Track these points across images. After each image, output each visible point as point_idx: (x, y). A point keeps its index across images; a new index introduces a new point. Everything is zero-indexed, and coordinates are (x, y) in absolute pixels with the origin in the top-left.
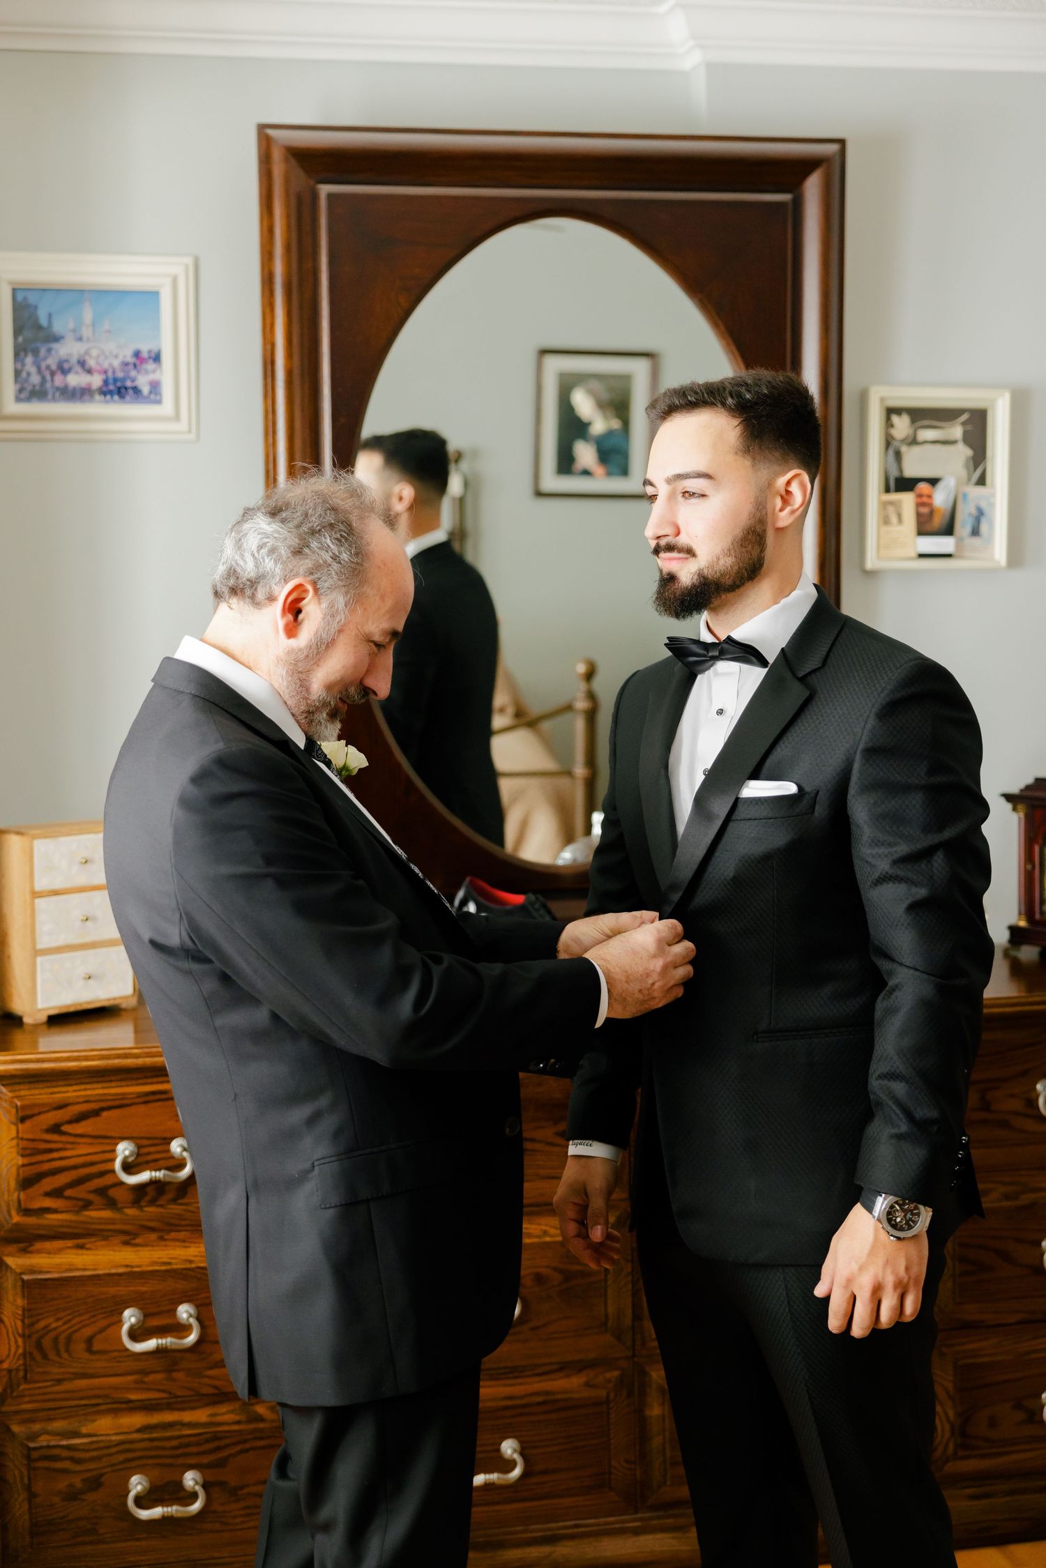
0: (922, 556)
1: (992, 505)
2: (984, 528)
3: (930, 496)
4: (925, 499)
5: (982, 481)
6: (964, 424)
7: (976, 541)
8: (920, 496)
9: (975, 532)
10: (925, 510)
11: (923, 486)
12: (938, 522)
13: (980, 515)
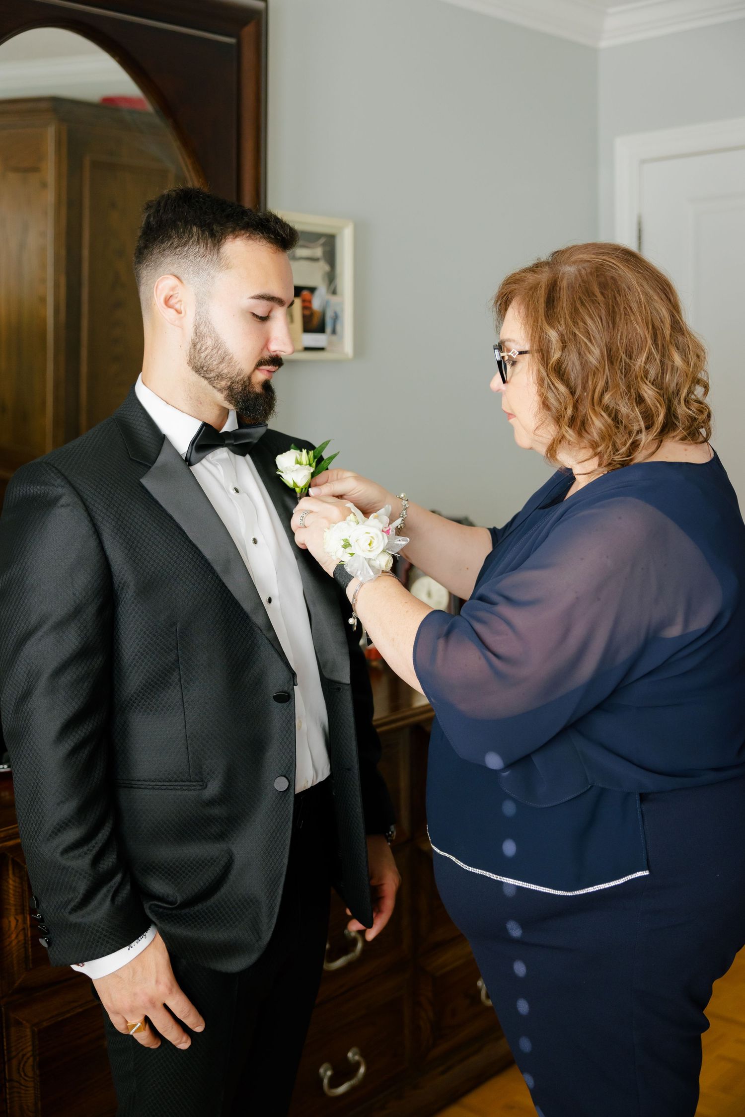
0: (307, 349)
1: (342, 310)
2: (338, 328)
3: (310, 302)
4: (307, 304)
5: (334, 292)
6: (324, 245)
7: (334, 338)
8: (304, 301)
9: (334, 332)
10: (307, 312)
11: (305, 293)
12: (316, 321)
13: (336, 318)
